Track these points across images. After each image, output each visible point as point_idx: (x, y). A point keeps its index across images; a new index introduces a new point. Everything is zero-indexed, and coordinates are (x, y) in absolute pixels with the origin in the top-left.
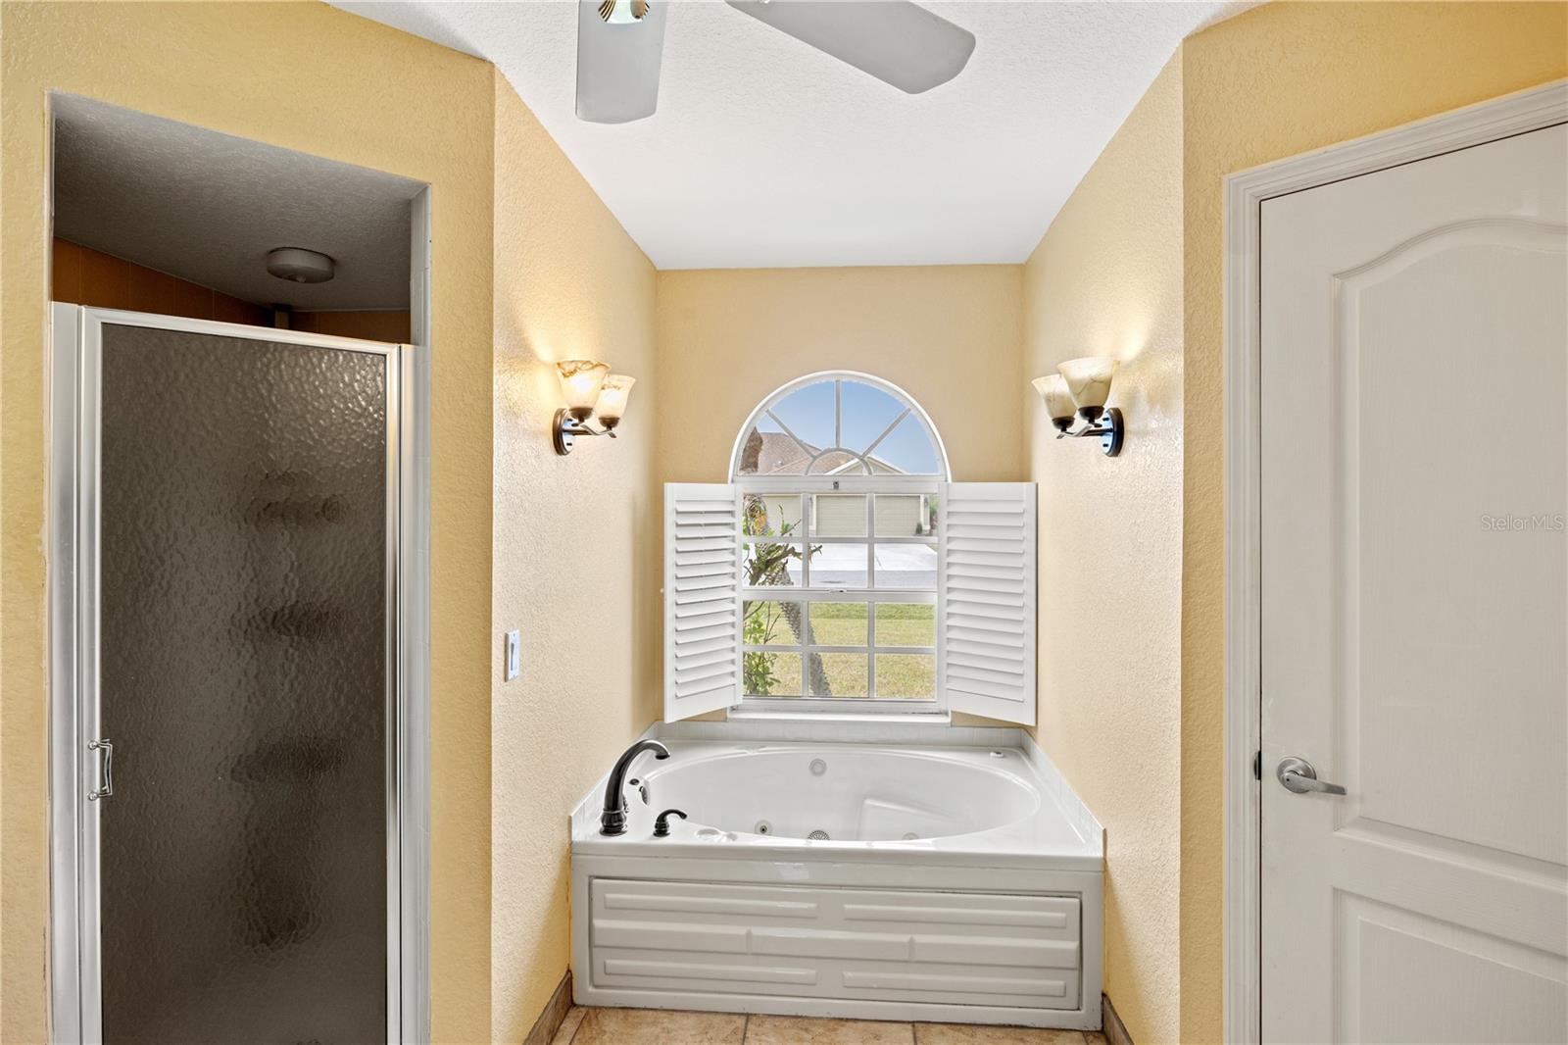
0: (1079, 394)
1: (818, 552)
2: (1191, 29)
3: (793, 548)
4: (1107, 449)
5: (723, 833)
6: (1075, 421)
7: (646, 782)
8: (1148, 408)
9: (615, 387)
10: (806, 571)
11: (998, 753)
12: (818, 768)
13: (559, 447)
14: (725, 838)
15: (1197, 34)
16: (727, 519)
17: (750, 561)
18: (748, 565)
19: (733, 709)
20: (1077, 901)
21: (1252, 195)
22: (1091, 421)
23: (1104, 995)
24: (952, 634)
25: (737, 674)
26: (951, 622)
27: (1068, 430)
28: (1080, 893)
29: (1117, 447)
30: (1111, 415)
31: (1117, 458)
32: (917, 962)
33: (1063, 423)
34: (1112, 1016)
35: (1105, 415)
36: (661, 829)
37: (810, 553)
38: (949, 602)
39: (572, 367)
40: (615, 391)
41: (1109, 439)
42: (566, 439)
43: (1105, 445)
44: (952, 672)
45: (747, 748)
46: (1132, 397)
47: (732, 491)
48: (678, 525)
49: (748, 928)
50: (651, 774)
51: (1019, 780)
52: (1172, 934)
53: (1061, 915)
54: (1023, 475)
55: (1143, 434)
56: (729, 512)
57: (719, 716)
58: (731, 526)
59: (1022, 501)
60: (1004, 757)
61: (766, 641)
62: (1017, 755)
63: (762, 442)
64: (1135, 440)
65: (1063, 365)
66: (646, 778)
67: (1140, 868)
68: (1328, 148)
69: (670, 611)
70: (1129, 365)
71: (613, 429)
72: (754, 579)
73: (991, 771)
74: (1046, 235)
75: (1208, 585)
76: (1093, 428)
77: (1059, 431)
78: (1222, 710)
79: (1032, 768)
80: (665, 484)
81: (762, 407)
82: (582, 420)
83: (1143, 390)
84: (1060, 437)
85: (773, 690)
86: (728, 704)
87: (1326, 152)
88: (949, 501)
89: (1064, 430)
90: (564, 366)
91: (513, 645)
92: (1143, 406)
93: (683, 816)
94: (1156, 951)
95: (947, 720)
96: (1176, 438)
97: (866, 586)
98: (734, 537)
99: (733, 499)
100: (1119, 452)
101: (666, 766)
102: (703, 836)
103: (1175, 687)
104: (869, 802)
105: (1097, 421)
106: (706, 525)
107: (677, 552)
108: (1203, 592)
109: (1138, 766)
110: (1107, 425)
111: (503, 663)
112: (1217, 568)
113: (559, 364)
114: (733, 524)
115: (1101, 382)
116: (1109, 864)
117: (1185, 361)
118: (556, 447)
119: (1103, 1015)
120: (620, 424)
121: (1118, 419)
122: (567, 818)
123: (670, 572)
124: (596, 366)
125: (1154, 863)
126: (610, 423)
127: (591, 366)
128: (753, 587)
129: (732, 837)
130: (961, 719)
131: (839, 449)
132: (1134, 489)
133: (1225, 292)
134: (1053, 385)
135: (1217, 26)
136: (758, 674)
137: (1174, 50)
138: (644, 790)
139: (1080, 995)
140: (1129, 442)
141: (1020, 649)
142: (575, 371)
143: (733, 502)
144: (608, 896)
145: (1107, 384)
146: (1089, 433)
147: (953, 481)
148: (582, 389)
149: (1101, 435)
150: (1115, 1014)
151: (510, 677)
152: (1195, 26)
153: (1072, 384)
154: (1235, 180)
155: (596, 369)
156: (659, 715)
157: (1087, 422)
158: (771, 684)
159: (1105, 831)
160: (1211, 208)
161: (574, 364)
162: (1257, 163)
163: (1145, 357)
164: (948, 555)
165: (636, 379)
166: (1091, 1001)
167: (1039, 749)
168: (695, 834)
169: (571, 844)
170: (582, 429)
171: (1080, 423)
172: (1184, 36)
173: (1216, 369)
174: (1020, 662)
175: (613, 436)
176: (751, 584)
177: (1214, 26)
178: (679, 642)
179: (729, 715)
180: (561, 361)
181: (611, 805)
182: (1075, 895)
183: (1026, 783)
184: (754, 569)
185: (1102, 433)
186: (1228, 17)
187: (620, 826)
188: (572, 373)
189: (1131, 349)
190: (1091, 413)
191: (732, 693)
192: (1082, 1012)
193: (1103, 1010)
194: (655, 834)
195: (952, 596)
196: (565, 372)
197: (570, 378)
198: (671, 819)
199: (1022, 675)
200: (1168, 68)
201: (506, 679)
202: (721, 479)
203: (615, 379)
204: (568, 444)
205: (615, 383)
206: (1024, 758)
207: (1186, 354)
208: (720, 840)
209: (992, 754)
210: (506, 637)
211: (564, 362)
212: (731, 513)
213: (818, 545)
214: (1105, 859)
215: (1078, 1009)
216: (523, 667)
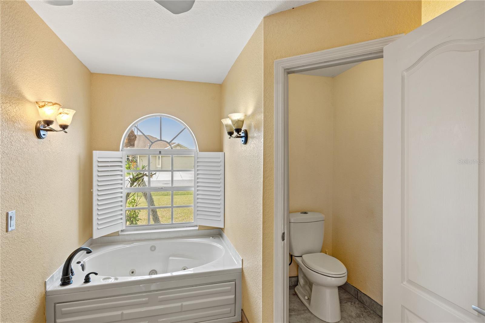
0: (234, 125)
1: (155, 175)
2: (266, 15)
3: (146, 174)
4: (243, 142)
5: (113, 278)
6: (234, 133)
7: (84, 262)
8: (254, 130)
9: (66, 113)
10: (149, 181)
11: (213, 237)
12: (153, 249)
13: (39, 135)
14: (114, 280)
15: (267, 16)
16: (120, 164)
17: (130, 178)
18: (129, 180)
19: (122, 231)
20: (234, 282)
21: (282, 67)
22: (238, 133)
23: (242, 310)
24: (199, 201)
25: (123, 219)
26: (198, 197)
27: (232, 136)
28: (235, 280)
29: (246, 142)
30: (244, 131)
31: (246, 145)
32: (184, 311)
33: (231, 134)
34: (244, 316)
35: (242, 131)
36: (87, 280)
37: (152, 175)
38: (198, 190)
39: (43, 104)
40: (66, 115)
41: (243, 139)
42: (42, 133)
43: (243, 141)
44: (199, 213)
45: (127, 245)
46: (250, 126)
47: (122, 154)
48: (98, 166)
49: (122, 311)
50: (86, 259)
51: (219, 245)
52: (260, 290)
53: (230, 288)
54: (221, 150)
55: (253, 137)
56: (120, 161)
57: (117, 234)
58: (121, 166)
59: (220, 158)
60: (215, 238)
61: (136, 206)
62: (219, 237)
63: (136, 137)
64: (251, 140)
65: (230, 115)
66: (84, 260)
67: (252, 270)
68: (301, 55)
69: (95, 198)
70: (249, 116)
71: (66, 130)
72: (132, 184)
73: (210, 244)
74: (227, 75)
75: (270, 184)
76: (239, 135)
77: (229, 136)
78: (273, 221)
79: (222, 241)
80: (93, 151)
81: (133, 125)
82: (48, 125)
83: (253, 124)
84: (230, 138)
85: (139, 223)
86: (120, 229)
87: (300, 57)
88: (198, 158)
89: (231, 136)
90: (39, 103)
91: (11, 217)
92: (253, 129)
93: (96, 274)
94: (256, 295)
95: (197, 228)
96: (261, 139)
97: (171, 186)
98: (122, 170)
99: (122, 157)
100: (246, 143)
101: (91, 256)
102: (105, 280)
103: (261, 215)
104: (171, 258)
105: (240, 133)
106: (110, 166)
107: (98, 176)
108: (268, 186)
109: (251, 239)
110: (242, 135)
111: (5, 225)
112: (272, 179)
113: (37, 102)
114: (122, 166)
115: (241, 121)
116: (244, 269)
117: (264, 115)
118: (37, 135)
119: (242, 316)
120: (69, 128)
121: (246, 132)
122: (44, 282)
123: (95, 183)
124: (55, 104)
125: (255, 269)
126: (64, 127)
127: (52, 104)
128: (131, 188)
129: (116, 279)
130: (201, 227)
131: (161, 140)
132: (250, 155)
133: (274, 95)
134: (227, 122)
135: (273, 15)
136: (133, 217)
137: (261, 20)
138: (83, 265)
139: (235, 311)
140: (249, 140)
141: (219, 204)
142: (44, 105)
143: (121, 158)
144: (63, 309)
145: (243, 122)
146: (238, 137)
147: (199, 151)
148: (48, 113)
149: (241, 138)
150: (245, 315)
151: (10, 229)
152: (267, 14)
153: (232, 121)
154: (278, 62)
155: (54, 105)
156: (91, 236)
157: (237, 133)
158: (138, 221)
159: (242, 260)
160: (271, 69)
161: (44, 102)
162: (283, 58)
163: (254, 114)
164: (197, 175)
165: (76, 111)
166: (239, 312)
167: (225, 235)
168: (102, 280)
169: (46, 292)
170: (48, 129)
171: (235, 134)
172: (264, 16)
173: (272, 119)
174: (220, 208)
175: (66, 132)
176: (130, 187)
177: (272, 15)
178: (99, 209)
179: (120, 233)
180: (38, 101)
181: (65, 274)
182: (234, 280)
183: (220, 246)
184: (131, 181)
185: (241, 137)
186: (276, 13)
187: (69, 282)
188: (43, 106)
189: (250, 111)
190: (238, 131)
191: (120, 225)
192: (236, 317)
193: (242, 315)
194: (84, 283)
195: (198, 188)
196: (40, 106)
197: (42, 108)
198: (91, 276)
199: (220, 212)
200: (260, 26)
201: (7, 231)
202: (118, 150)
203: (66, 110)
204: (43, 135)
205: (66, 112)
206: (221, 238)
207: (264, 113)
208: (112, 281)
209: (211, 238)
210: (7, 214)
211: (39, 102)
212: (121, 162)
213: (155, 173)
214: (242, 268)
215: (235, 316)
216: (17, 225)
